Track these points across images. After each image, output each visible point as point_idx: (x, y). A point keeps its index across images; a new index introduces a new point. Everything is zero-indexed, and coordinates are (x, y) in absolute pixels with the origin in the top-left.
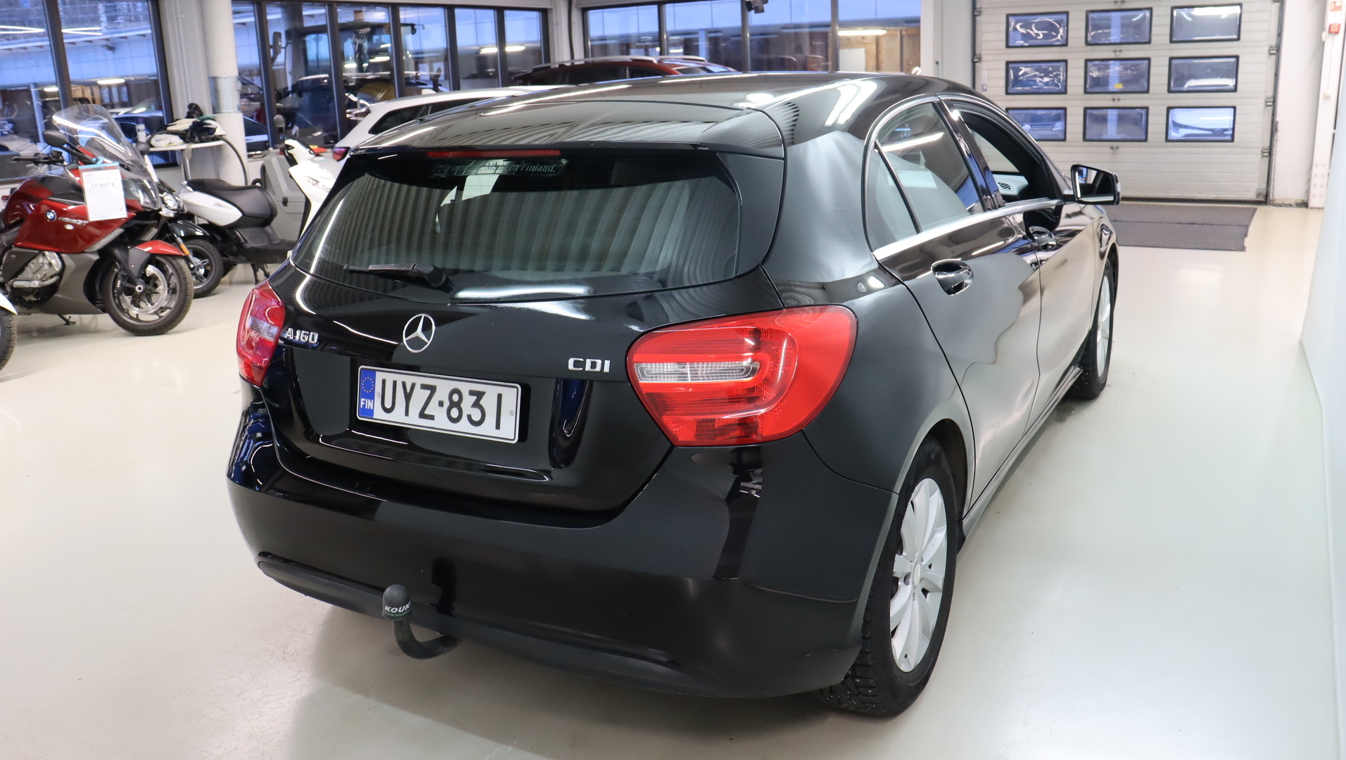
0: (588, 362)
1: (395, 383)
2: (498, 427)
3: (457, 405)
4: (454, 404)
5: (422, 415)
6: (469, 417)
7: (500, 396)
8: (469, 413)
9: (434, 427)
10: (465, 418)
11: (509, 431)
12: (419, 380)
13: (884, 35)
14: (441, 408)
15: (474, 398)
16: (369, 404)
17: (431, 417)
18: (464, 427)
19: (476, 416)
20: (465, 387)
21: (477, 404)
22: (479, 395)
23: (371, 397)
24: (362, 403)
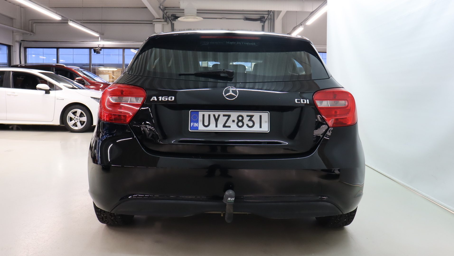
0: (302, 100)
1: (209, 115)
2: (261, 127)
3: (242, 121)
4: (239, 121)
5: (224, 126)
6: (247, 125)
7: (261, 116)
8: (247, 124)
9: (231, 130)
10: (245, 125)
11: (266, 128)
12: (222, 113)
13: (116, 71)
14: (234, 123)
15: (249, 118)
16: (196, 125)
17: (230, 127)
18: (245, 129)
19: (251, 124)
20: (244, 114)
21: (250, 120)
22: (252, 116)
23: (197, 122)
24: (192, 125)
